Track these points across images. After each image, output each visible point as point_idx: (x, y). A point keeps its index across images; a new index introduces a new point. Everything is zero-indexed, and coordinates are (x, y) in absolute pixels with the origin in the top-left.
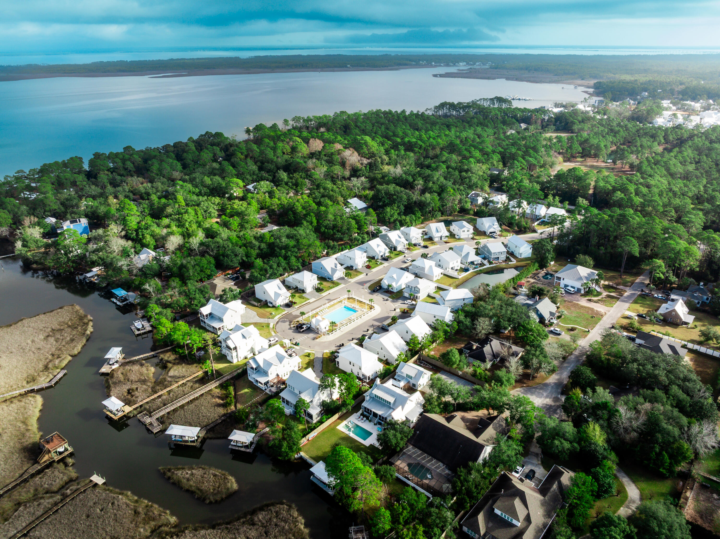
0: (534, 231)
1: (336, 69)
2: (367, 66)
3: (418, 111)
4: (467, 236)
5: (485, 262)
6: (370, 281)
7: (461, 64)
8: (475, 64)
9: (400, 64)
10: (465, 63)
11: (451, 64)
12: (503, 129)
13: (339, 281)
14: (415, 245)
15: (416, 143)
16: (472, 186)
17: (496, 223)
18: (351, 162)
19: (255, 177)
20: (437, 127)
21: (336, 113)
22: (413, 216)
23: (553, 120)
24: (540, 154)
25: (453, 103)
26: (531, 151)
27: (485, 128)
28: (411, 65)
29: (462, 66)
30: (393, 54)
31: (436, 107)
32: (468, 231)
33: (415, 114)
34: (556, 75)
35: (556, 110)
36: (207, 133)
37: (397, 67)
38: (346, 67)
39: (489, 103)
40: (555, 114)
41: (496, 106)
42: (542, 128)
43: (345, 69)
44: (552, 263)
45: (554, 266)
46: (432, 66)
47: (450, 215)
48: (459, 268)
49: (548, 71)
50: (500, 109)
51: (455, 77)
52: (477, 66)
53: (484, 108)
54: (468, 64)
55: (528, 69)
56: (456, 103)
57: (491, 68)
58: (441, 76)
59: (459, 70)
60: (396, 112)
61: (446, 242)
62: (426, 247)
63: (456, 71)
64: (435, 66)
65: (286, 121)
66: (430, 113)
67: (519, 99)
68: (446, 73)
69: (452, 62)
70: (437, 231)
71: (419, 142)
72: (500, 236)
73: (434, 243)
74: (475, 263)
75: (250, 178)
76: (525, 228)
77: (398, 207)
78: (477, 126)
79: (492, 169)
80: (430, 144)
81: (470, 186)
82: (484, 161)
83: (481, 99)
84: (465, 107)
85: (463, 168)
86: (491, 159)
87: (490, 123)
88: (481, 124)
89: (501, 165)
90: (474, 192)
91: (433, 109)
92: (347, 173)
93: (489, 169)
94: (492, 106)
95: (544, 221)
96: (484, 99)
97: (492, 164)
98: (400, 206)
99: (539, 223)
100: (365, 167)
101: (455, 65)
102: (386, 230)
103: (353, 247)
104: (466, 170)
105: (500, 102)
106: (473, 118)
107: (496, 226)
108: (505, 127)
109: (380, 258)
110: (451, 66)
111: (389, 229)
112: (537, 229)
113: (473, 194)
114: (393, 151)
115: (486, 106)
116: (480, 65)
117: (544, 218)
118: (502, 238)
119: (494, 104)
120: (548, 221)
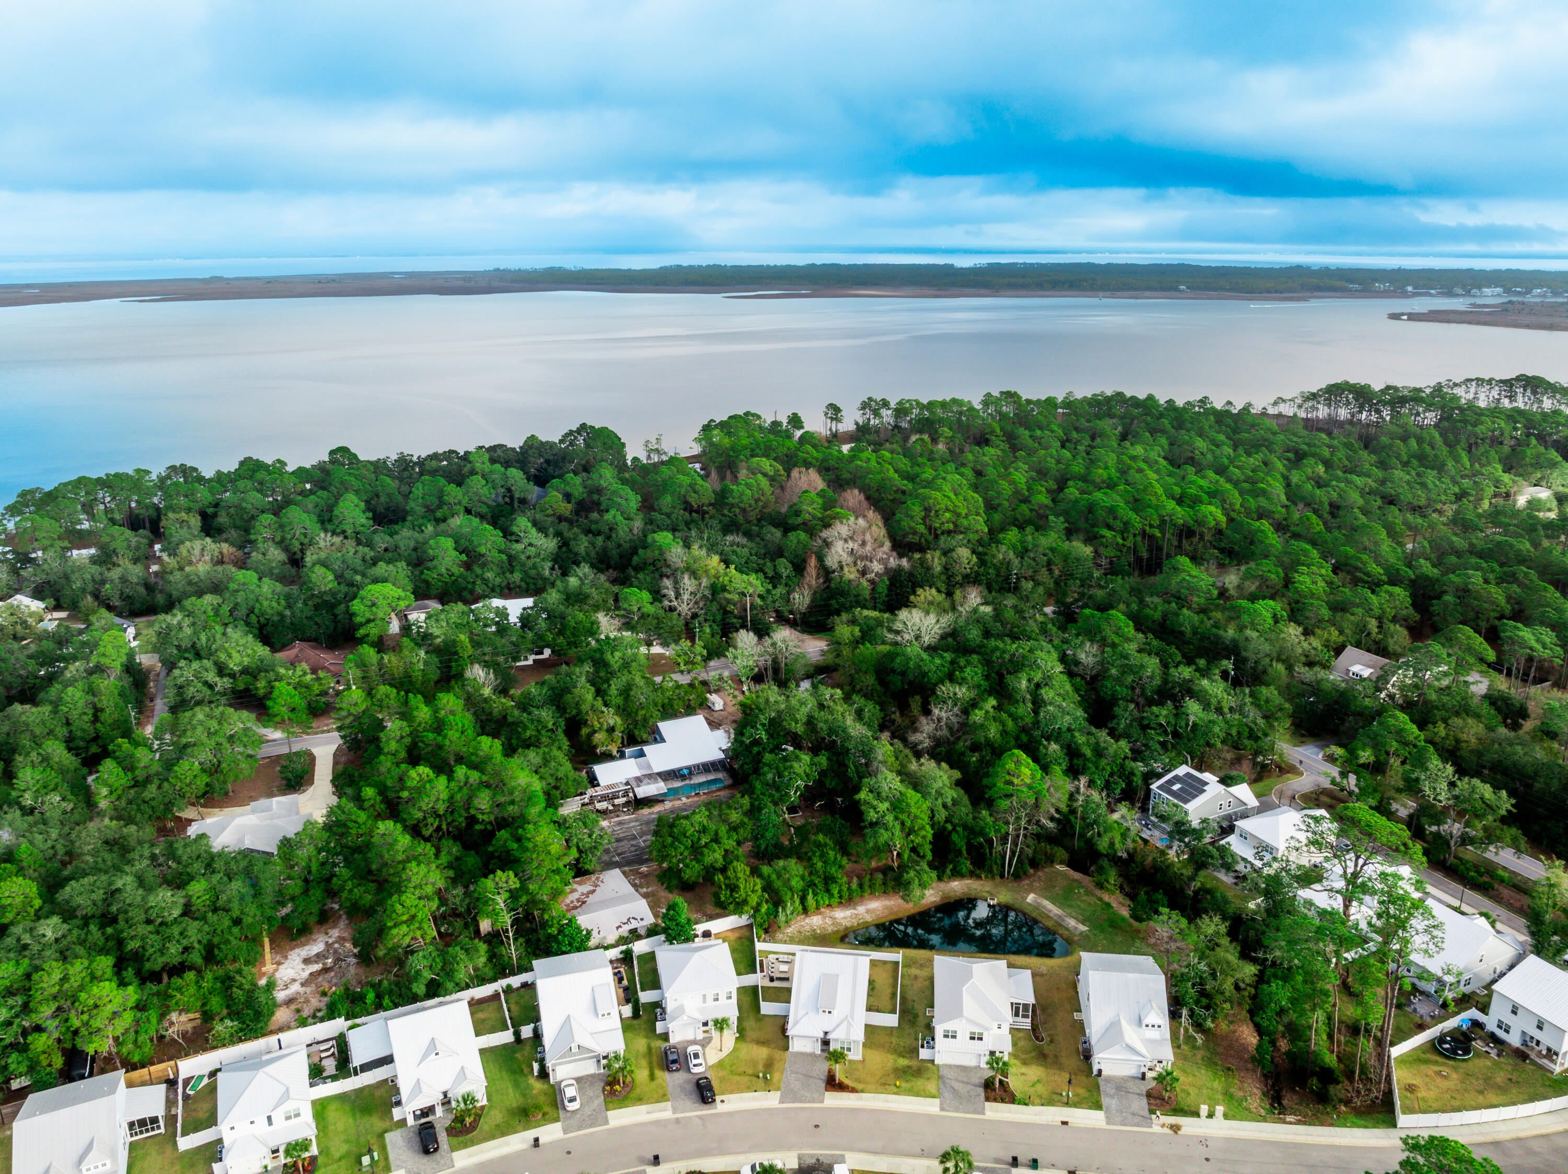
0: (1381, 1110)
1: (1148, 293)
2: (1231, 290)
3: (1249, 405)
4: (970, 1062)
7: (1487, 291)
8: (1528, 292)
9: (1318, 288)
10: (1499, 290)
11: (1460, 291)
12: (1497, 483)
14: (667, 1060)
15: (1111, 511)
16: (1190, 737)
17: (1156, 1017)
22: (797, 871)
25: (1368, 387)
28: (1349, 290)
29: (1491, 296)
31: (1310, 397)
32: (976, 1038)
33: (1214, 412)
36: (583, 426)
37: (1309, 294)
38: (1177, 289)
39: (1495, 393)
41: (1517, 404)
43: (1173, 293)
46: (1405, 295)
47: (1016, 875)
50: (1514, 416)
51: (1449, 322)
52: (1536, 296)
54: (1508, 291)
56: (1377, 388)
58: (1413, 317)
59: (1474, 305)
60: (1170, 402)
61: (831, 1083)
62: (704, 1091)
63: (1462, 308)
64: (1415, 295)
65: (834, 412)
66: (1287, 410)
68: (1431, 312)
69: (1464, 287)
70: (815, 1004)
73: (766, 1071)
75: (499, 580)
76: (1327, 1076)
79: (1350, 651)
80: (1161, 517)
81: (1176, 734)
82: (1325, 613)
83: (1470, 380)
84: (1403, 401)
85: (1217, 637)
86: (1359, 611)
87: (1457, 460)
88: (1422, 458)
89: (1399, 636)
90: (1182, 770)
91: (1299, 401)
92: (801, 599)
93: (1339, 650)
94: (1506, 403)
95: (1476, 1024)
96: (1480, 381)
97: (1362, 629)
98: (760, 809)
99: (1441, 1039)
100: (872, 582)
101: (1468, 293)
102: (634, 924)
103: (386, 1001)
104: (1226, 648)
105: (1534, 393)
106: (1404, 439)
107: (1153, 1034)
108: (1506, 478)
109: (411, 1121)
110: (1457, 295)
111: (650, 919)
112: (1411, 1088)
113: (1177, 779)
114: (1012, 535)
115: (1482, 404)
116: (1545, 296)
117: (1484, 1009)
118: (1161, 1123)
119: (1512, 398)
120: (1500, 1034)
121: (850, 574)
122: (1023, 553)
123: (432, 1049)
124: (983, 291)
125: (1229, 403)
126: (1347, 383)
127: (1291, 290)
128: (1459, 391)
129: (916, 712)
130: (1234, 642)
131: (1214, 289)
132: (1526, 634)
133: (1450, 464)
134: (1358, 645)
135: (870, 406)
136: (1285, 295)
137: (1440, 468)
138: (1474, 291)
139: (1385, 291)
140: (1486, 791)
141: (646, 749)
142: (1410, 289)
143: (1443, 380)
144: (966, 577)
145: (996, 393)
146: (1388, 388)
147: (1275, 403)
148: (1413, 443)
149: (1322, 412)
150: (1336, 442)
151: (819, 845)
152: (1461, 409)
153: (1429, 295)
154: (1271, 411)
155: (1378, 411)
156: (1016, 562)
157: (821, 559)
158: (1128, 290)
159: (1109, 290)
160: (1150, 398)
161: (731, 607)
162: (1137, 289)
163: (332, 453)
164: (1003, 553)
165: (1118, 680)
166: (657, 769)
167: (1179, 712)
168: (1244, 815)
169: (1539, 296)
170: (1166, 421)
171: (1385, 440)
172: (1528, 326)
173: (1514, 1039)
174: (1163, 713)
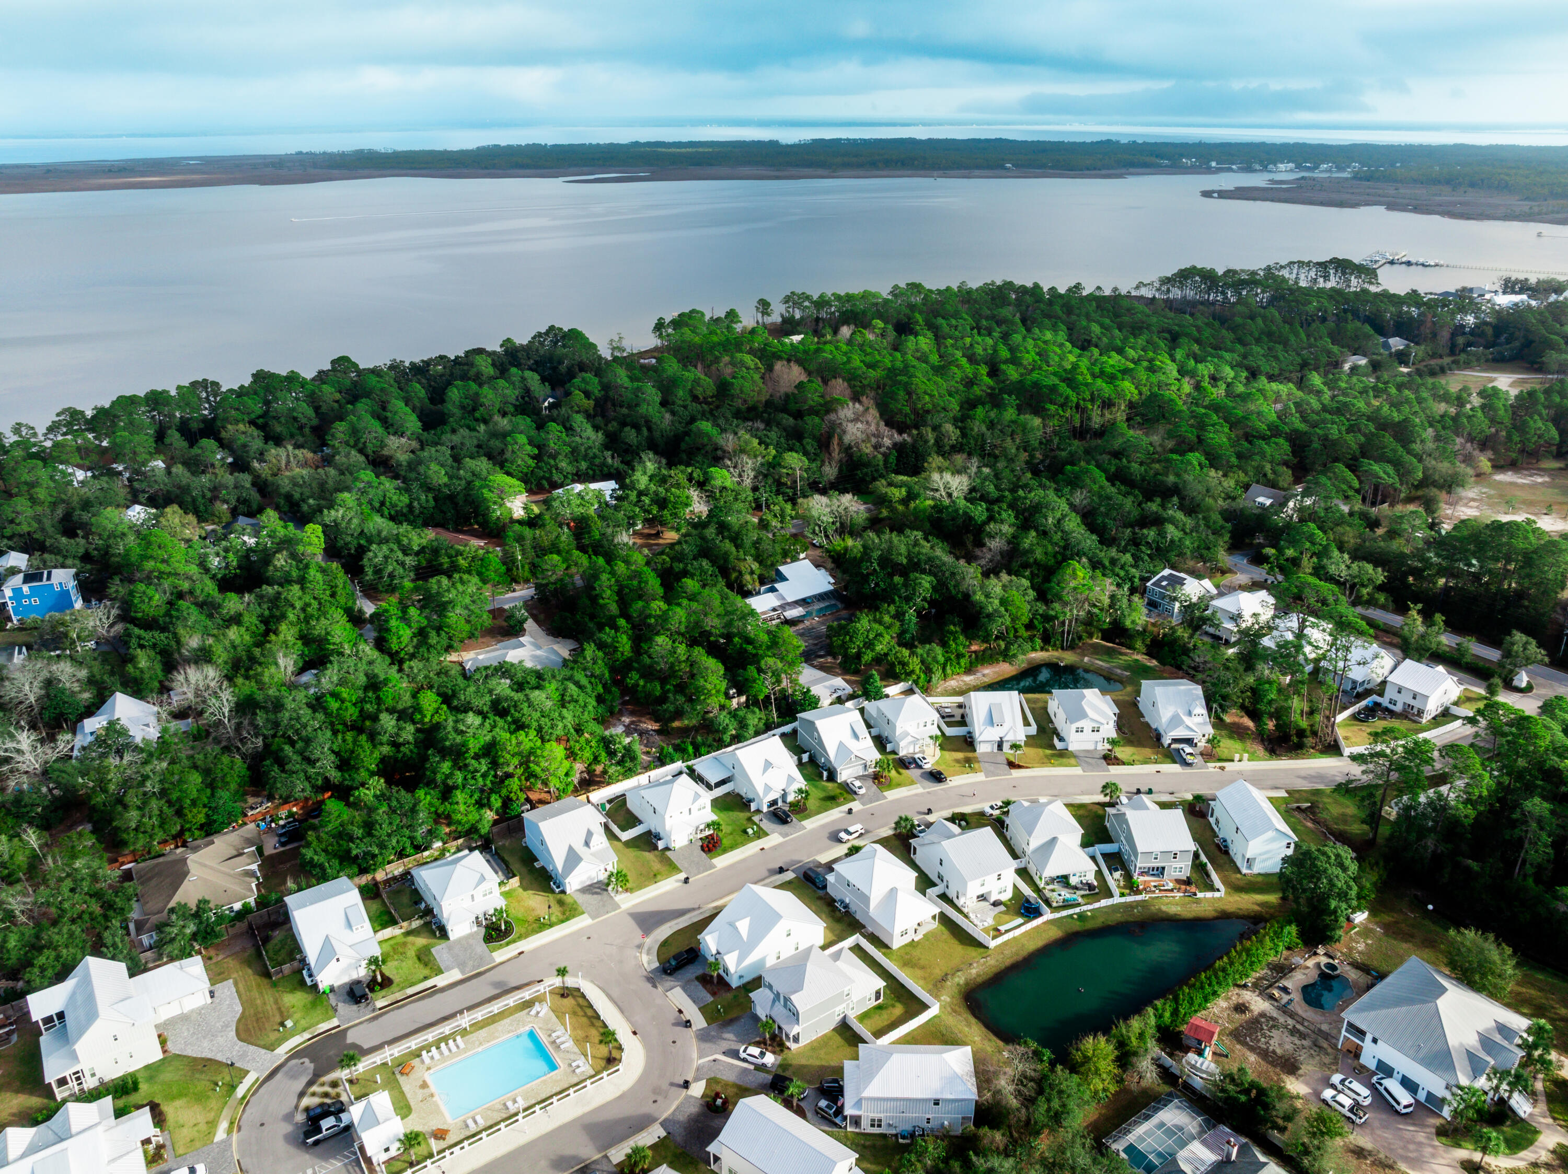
0: (1333, 749)
1: (977, 172)
2: (1052, 168)
3: (1115, 289)
4: (1090, 747)
5: (1114, 880)
6: (682, 913)
7: (1282, 167)
8: (1316, 167)
9: (1132, 164)
10: (1291, 165)
11: (1258, 167)
12: (1329, 353)
13: (582, 899)
14: (904, 764)
15: (1053, 389)
16: (1168, 550)
17: (1200, 709)
18: (847, 439)
19: (584, 465)
20: (1141, 341)
21: (896, 287)
22: (938, 650)
23: (1489, 331)
24: (1417, 447)
25: (1212, 271)
26: (1388, 439)
27: (1279, 347)
28: (1160, 166)
29: (1285, 172)
30: (1124, 141)
31: (1166, 281)
32: (1096, 730)
34: (1527, 199)
35: (1504, 300)
36: (552, 328)
37: (1124, 170)
38: (1003, 167)
39: (1312, 274)
40: (1499, 313)
41: (1332, 283)
42: (1452, 352)
44: (1360, 917)
45: (1366, 932)
46: (1209, 171)
47: (1072, 647)
48: (1007, 896)
49: (1504, 187)
50: (1335, 294)
51: (1255, 199)
52: (1323, 172)
53: (1295, 290)
54: (1299, 167)
55: (1451, 181)
56: (1220, 272)
57: (1354, 178)
58: (1223, 195)
59: (1272, 181)
60: (1053, 289)
61: (1012, 765)
62: (936, 777)
63: (1262, 185)
64: (1218, 171)
65: (764, 306)
66: (1147, 293)
67: (1409, 263)
68: (1237, 189)
69: (1261, 163)
70: (991, 721)
71: (1063, 388)
72: (1208, 756)
73: (969, 763)
74: (1073, 881)
75: (570, 469)
76: (1301, 733)
77: (899, 616)
78: (1258, 341)
79: (1255, 487)
80: (1092, 394)
81: (1158, 549)
82: (1234, 460)
83: (1293, 263)
84: (1243, 283)
85: (1162, 482)
86: (1258, 458)
87: (1297, 335)
88: (1270, 335)
89: (1286, 475)
90: (1167, 572)
91: (1157, 285)
92: (830, 471)
93: (1246, 487)
94: (1321, 283)
95: (1377, 704)
96: (1301, 264)
97: (1259, 470)
98: (904, 614)
99: (1359, 713)
100: (884, 455)
101: (1265, 169)
102: (839, 693)
103: (703, 750)
104: (1169, 489)
105: (1344, 273)
106: (1252, 318)
107: (1199, 720)
108: (1335, 349)
109: (765, 809)
110: (1255, 171)
111: (849, 690)
112: (1346, 738)
113: (1163, 578)
114: (980, 411)
115: (1303, 284)
116: (1330, 171)
117: (1381, 694)
118: (1212, 766)
119: (1326, 278)
120: (1391, 707)
121: (867, 449)
122: (991, 425)
123: (768, 765)
124: (820, 172)
125: (1099, 288)
126: (1194, 267)
127: (1108, 167)
128: (1285, 273)
129: (970, 547)
130: (1176, 485)
131: (1040, 167)
132: (1376, 468)
133: (1292, 338)
134: (1258, 482)
135: (791, 299)
136: (1103, 172)
137: (1286, 344)
138: (1271, 166)
139: (1192, 167)
140: (1369, 568)
141: (777, 585)
142: (1214, 164)
143: (1271, 263)
144: (953, 447)
145: (902, 285)
146: (1229, 271)
147: (1137, 287)
148: (1259, 321)
149: (1176, 293)
150: (1199, 323)
151: (952, 633)
152: (1290, 289)
153: (1230, 170)
154: (1134, 293)
155: (1223, 293)
156: (988, 433)
157: (840, 439)
158: (958, 168)
159: (939, 169)
160: (1036, 286)
161: (784, 480)
162: (967, 167)
163: (333, 362)
164: (978, 426)
165: (1107, 515)
166: (790, 599)
167: (1162, 534)
168: (1212, 598)
169: (1326, 171)
170: (1057, 308)
171: (1239, 320)
172: (1322, 204)
173: (1398, 708)
174: (1151, 534)
